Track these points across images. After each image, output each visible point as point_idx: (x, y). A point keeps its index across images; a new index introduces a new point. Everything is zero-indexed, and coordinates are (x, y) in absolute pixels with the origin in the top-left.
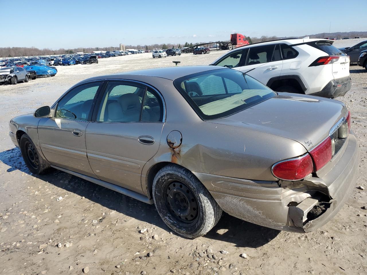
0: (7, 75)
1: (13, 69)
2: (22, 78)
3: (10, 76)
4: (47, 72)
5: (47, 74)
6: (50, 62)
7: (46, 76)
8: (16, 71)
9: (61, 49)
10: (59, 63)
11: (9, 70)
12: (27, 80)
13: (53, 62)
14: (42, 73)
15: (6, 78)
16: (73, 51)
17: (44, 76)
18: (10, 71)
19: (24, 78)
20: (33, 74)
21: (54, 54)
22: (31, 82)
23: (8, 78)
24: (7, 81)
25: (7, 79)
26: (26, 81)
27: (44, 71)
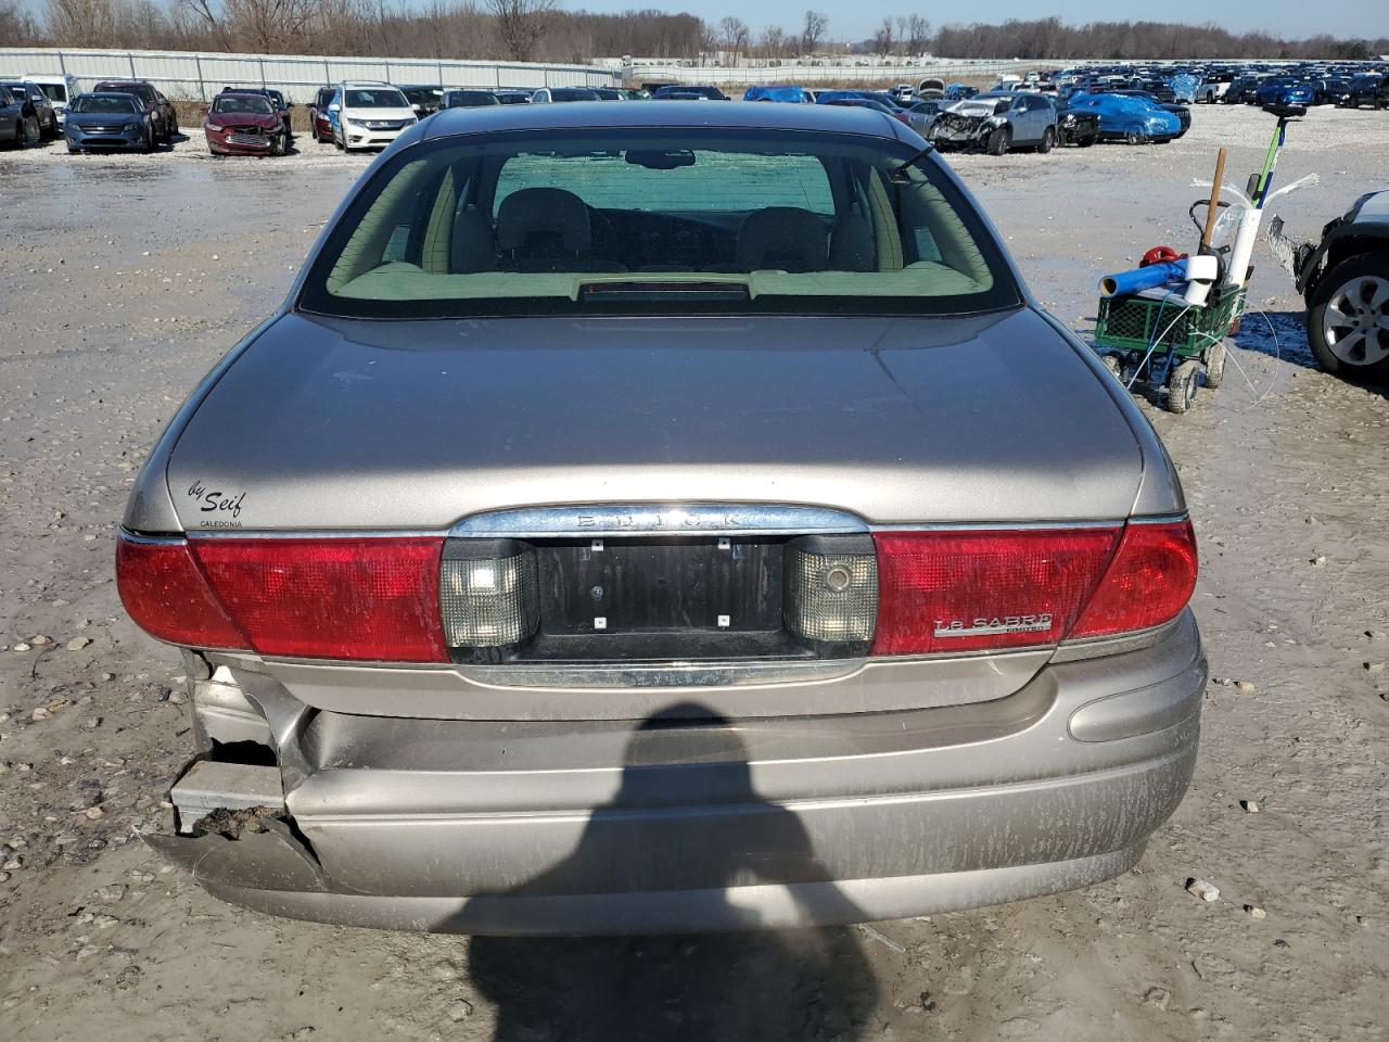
0: (981, 120)
1: (1009, 99)
2: (1030, 136)
3: (989, 125)
4: (1143, 124)
5: (1141, 131)
6: (1212, 87)
7: (1135, 140)
8: (1017, 107)
9: (1320, 37)
10: (1243, 94)
11: (993, 102)
12: (1048, 144)
13: (1224, 87)
14: (1126, 125)
15: (975, 130)
16: (1370, 49)
17: (1126, 138)
18: (997, 106)
19: (1040, 136)
20: (1086, 124)
21: (1283, 54)
22: (1058, 155)
23: (982, 130)
24: (975, 139)
25: (977, 135)
26: (1042, 150)
27: (1135, 118)
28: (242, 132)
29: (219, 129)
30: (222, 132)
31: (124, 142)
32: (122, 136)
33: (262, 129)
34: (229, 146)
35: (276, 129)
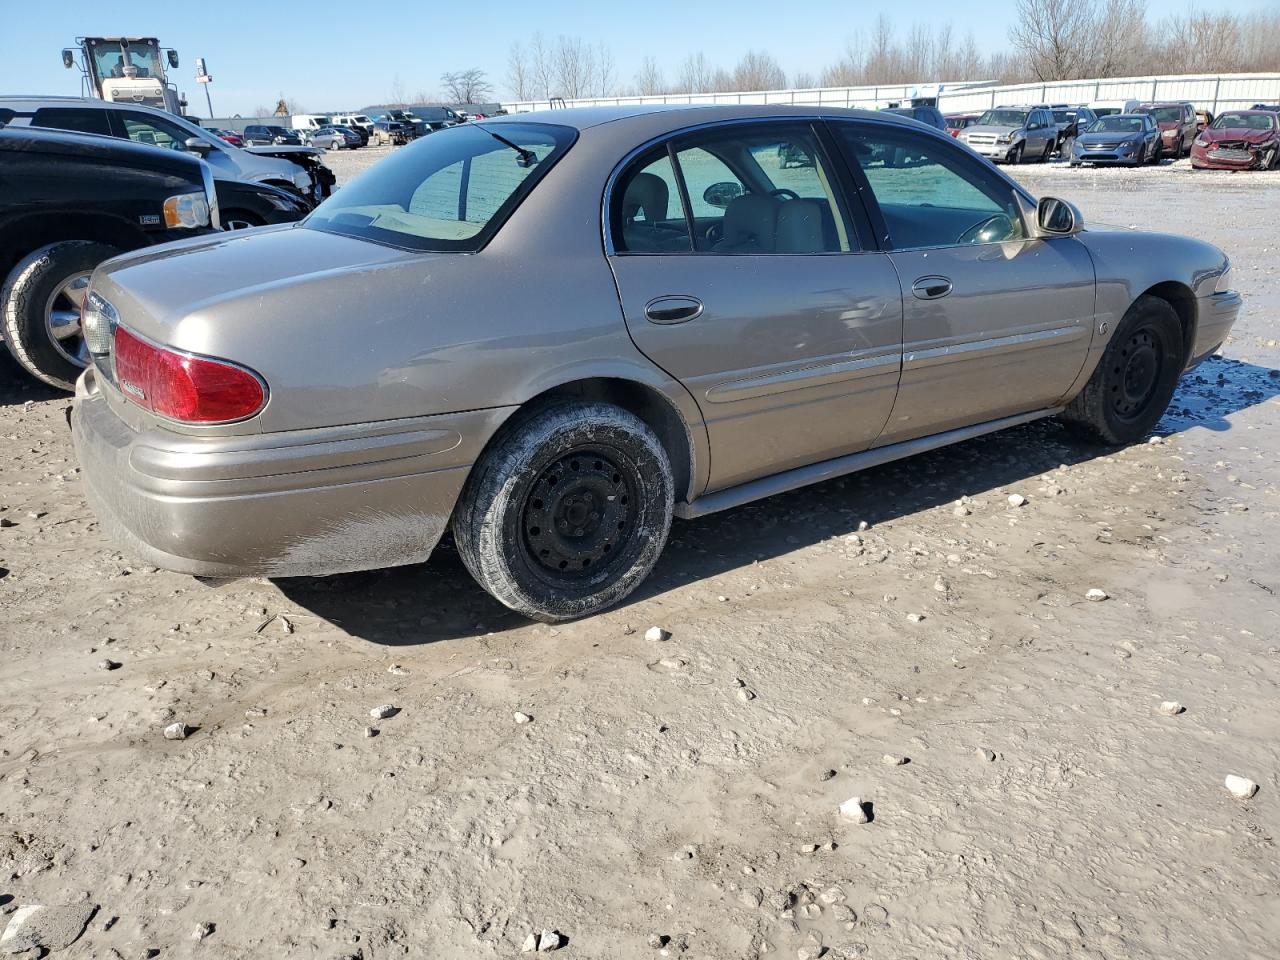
28: (1226, 147)
29: (1205, 144)
30: (1207, 147)
31: (1115, 157)
32: (1116, 152)
33: (1249, 144)
34: (1209, 161)
35: (1265, 145)
